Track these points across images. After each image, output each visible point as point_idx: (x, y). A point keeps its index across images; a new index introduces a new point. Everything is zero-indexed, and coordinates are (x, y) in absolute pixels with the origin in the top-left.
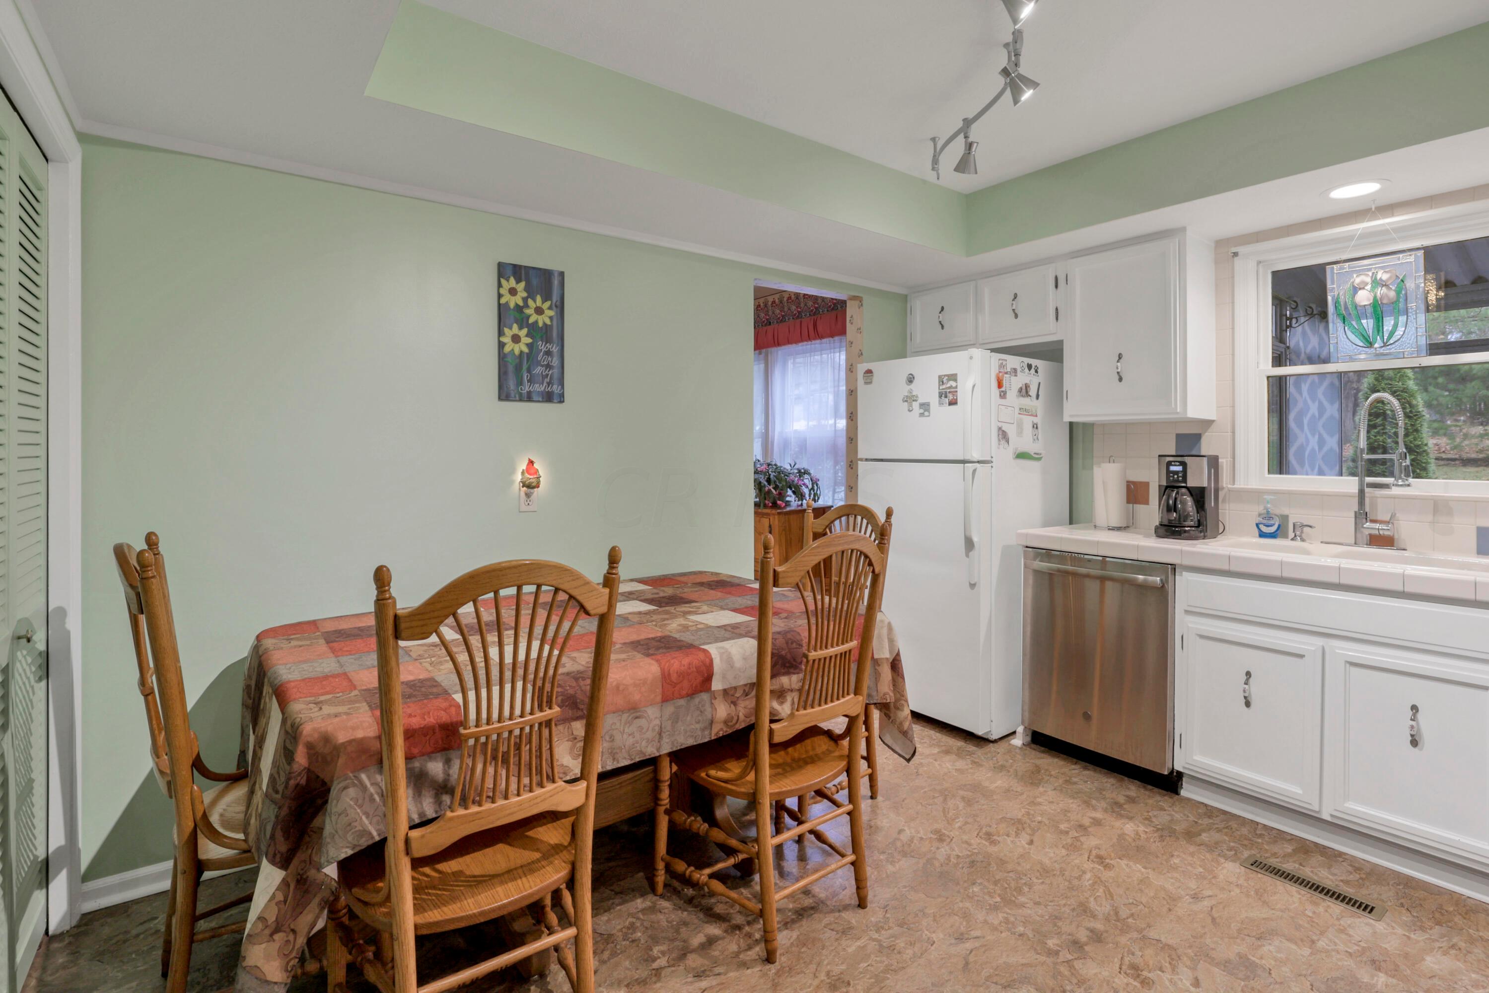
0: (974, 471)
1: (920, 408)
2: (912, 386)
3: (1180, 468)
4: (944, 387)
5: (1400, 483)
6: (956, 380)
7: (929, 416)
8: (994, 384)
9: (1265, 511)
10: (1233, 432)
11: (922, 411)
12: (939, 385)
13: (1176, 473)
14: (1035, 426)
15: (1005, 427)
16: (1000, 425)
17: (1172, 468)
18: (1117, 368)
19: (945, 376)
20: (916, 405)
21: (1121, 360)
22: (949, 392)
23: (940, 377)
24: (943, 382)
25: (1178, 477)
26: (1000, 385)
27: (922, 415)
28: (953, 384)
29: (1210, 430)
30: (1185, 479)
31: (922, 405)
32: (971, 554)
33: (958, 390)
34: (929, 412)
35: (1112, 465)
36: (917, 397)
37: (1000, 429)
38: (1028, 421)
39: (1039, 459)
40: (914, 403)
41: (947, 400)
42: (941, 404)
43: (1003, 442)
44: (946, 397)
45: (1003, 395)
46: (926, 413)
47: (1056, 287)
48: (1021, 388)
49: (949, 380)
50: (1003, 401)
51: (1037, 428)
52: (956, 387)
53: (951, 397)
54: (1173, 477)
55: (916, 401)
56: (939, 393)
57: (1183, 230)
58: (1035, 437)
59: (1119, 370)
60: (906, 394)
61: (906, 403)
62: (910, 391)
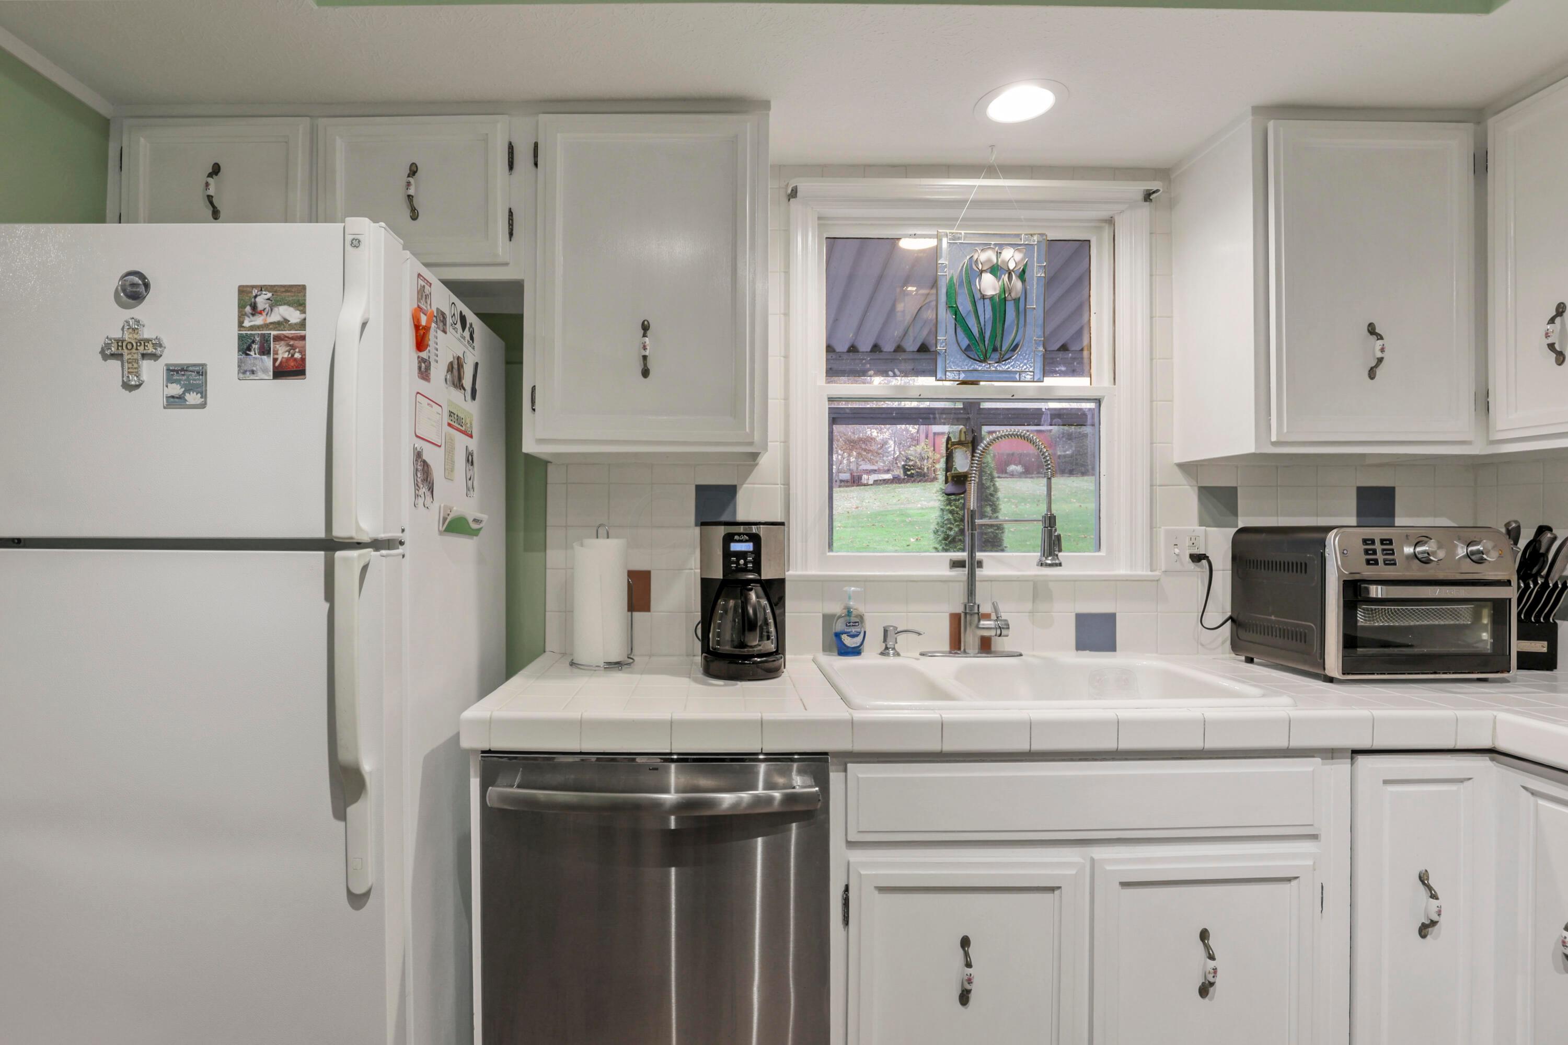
0: (365, 568)
1: (170, 380)
2: (139, 312)
3: (748, 547)
4: (259, 320)
5: (1049, 562)
6: (301, 305)
7: (203, 406)
8: (408, 336)
9: (845, 611)
10: (787, 484)
11: (175, 389)
12: (241, 316)
13: (742, 555)
14: (470, 461)
15: (430, 454)
16: (419, 444)
17: (735, 547)
18: (645, 348)
19: (261, 288)
20: (152, 372)
21: (649, 333)
22: (277, 339)
23: (243, 291)
24: (254, 307)
25: (746, 564)
26: (421, 344)
27: (175, 402)
28: (293, 316)
29: (750, 480)
30: (757, 568)
31: (175, 372)
32: (351, 810)
33: (309, 333)
34: (204, 395)
35: (602, 542)
36: (158, 344)
37: (418, 455)
38: (461, 441)
39: (475, 533)
40: (146, 365)
41: (268, 362)
42: (245, 372)
43: (424, 490)
44: (265, 351)
45: (424, 372)
46: (193, 398)
47: (511, 166)
48: (451, 364)
49: (274, 303)
50: (422, 385)
51: (472, 464)
52: (302, 325)
53: (282, 352)
54: (737, 563)
55: (155, 357)
56: (241, 338)
57: (765, 105)
58: (470, 483)
59: (647, 353)
60: (118, 335)
61: (115, 364)
62: (134, 326)
